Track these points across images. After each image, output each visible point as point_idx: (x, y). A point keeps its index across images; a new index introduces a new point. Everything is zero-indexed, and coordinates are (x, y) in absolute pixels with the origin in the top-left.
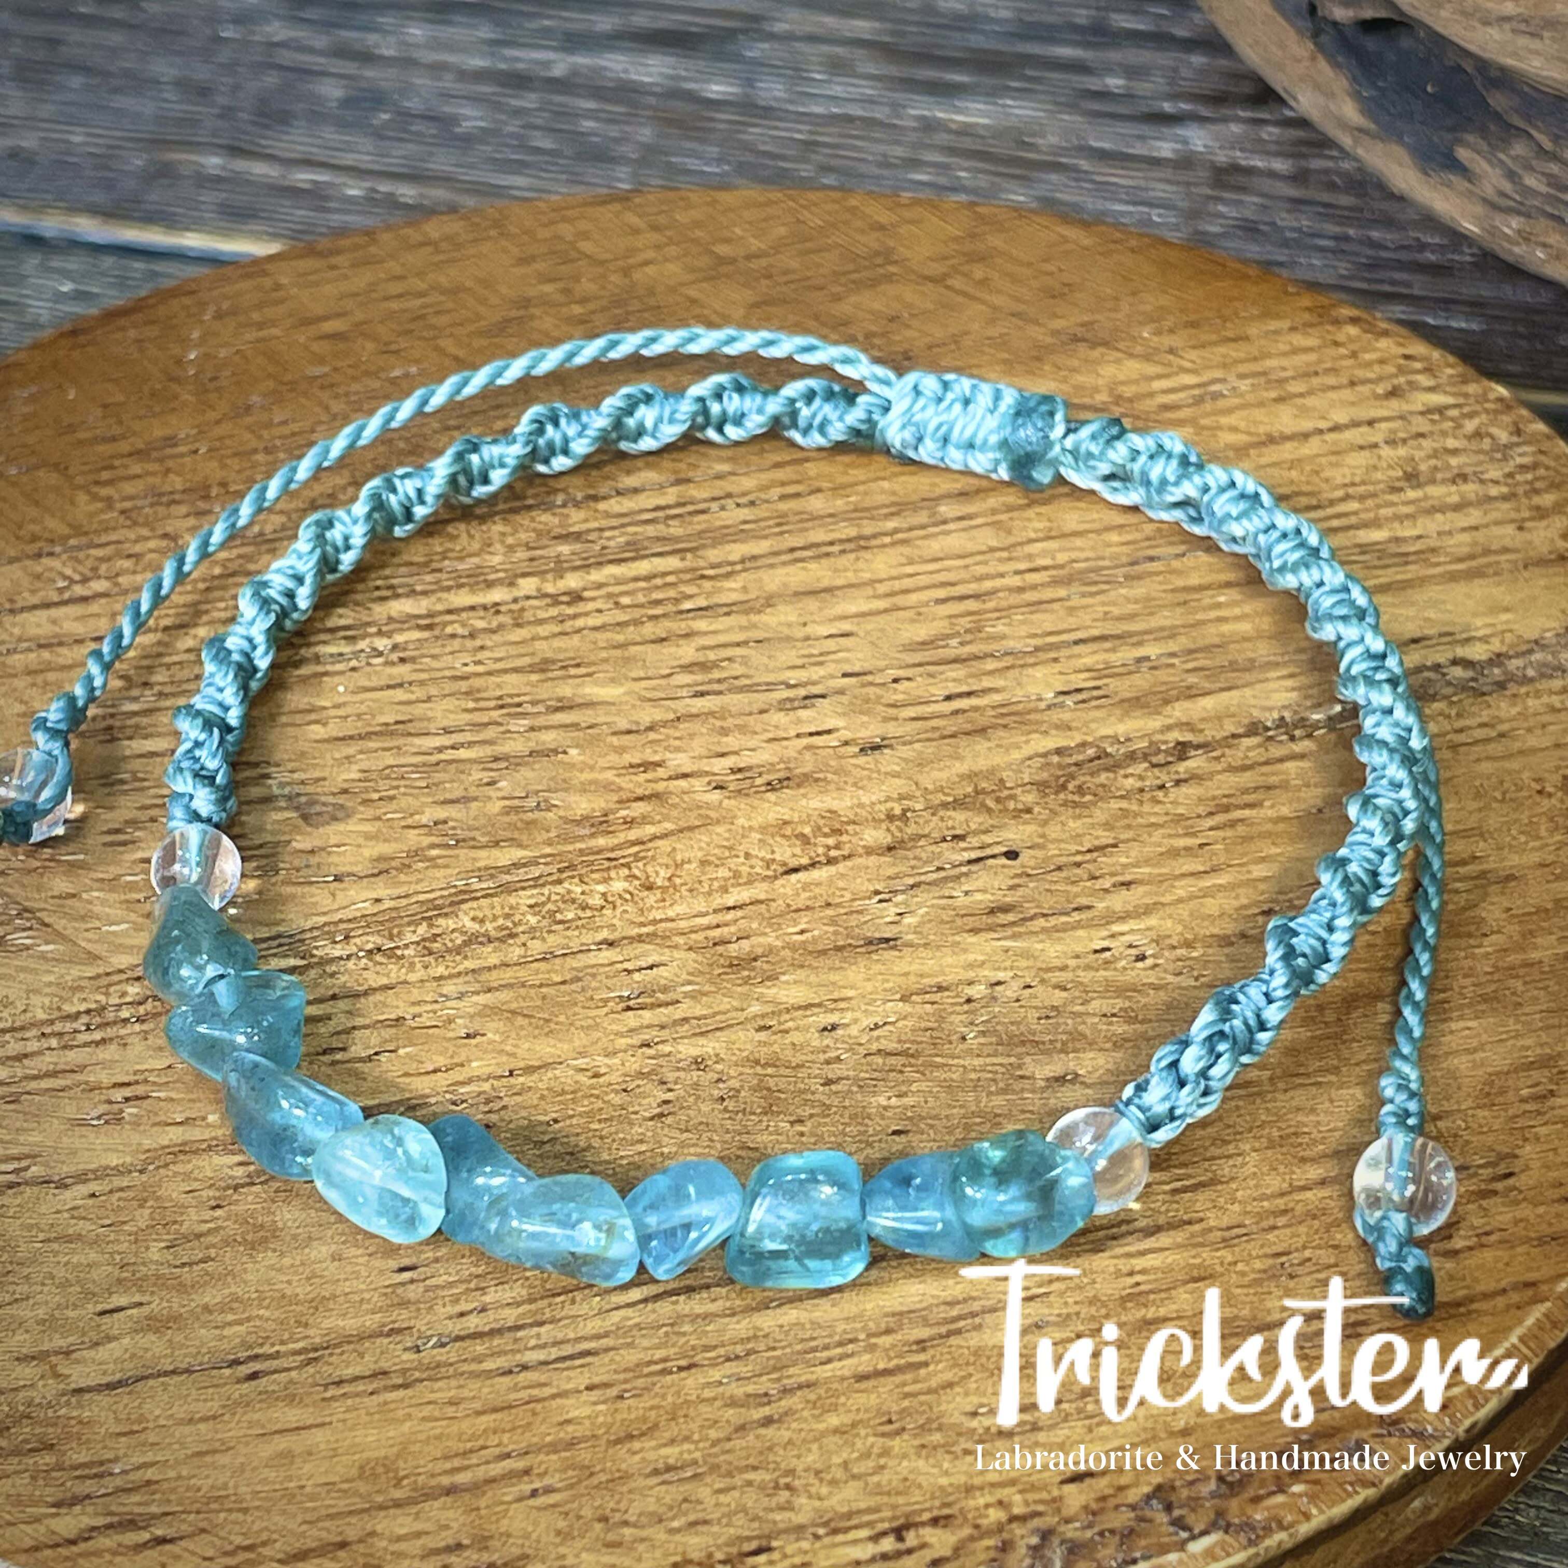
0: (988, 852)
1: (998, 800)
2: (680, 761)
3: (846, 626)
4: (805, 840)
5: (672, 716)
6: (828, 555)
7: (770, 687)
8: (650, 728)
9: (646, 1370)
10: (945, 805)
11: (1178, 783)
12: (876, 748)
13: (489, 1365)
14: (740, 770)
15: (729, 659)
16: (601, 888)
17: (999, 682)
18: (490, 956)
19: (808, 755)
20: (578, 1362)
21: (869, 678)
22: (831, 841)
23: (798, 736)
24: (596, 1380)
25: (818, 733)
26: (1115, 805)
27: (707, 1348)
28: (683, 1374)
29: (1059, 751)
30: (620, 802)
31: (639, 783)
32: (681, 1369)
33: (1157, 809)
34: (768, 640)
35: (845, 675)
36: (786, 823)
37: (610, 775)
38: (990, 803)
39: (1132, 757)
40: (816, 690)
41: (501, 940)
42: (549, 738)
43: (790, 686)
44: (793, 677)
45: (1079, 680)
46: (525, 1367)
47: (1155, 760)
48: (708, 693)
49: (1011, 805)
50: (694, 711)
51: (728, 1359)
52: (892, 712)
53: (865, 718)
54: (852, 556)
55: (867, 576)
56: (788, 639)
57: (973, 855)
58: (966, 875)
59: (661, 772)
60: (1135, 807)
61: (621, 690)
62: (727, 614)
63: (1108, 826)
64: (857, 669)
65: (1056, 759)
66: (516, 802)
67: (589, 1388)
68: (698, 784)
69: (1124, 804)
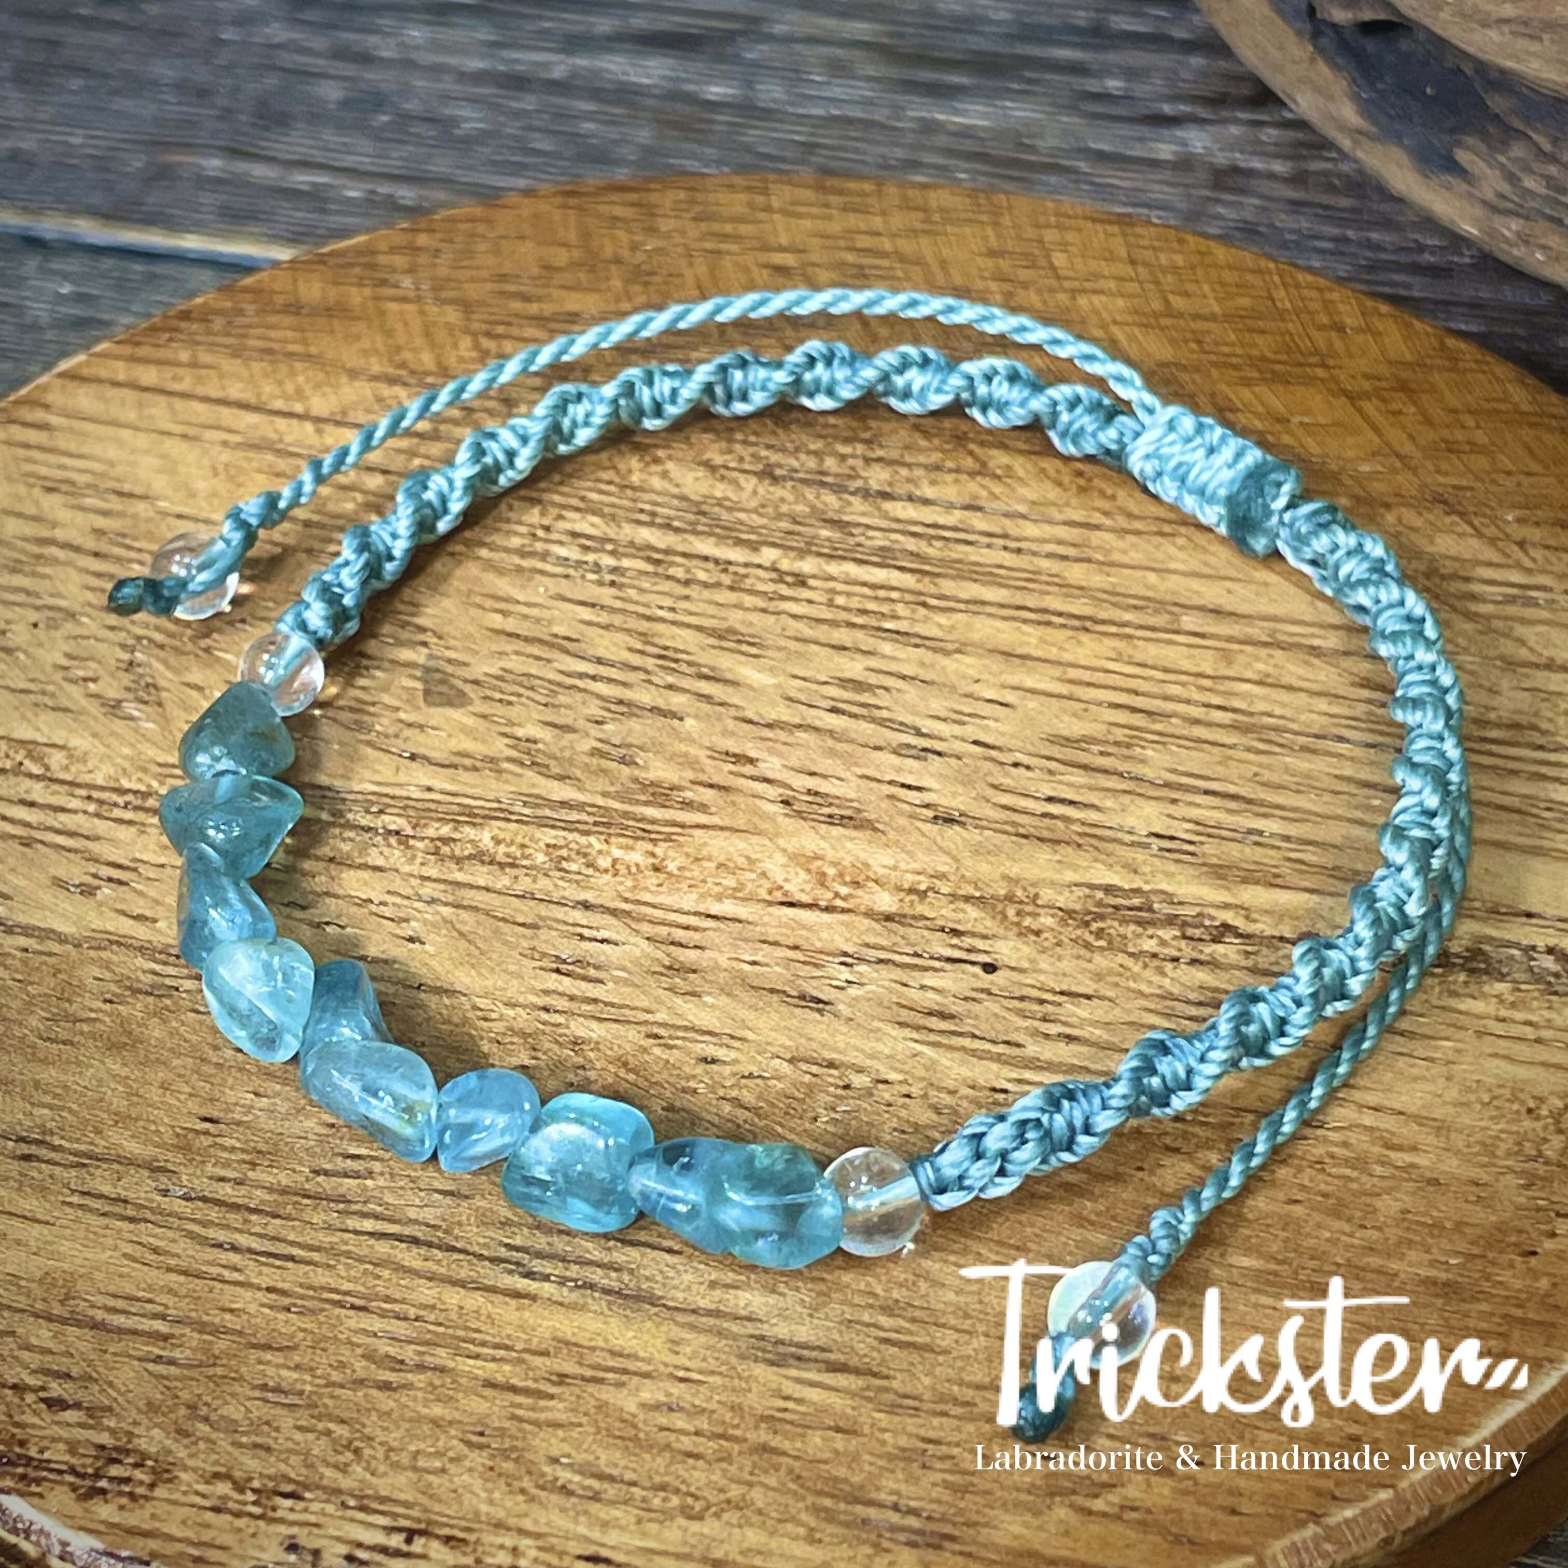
0: (973, 957)
1: (1019, 913)
2: (771, 766)
3: (1009, 697)
4: (822, 880)
5: (797, 721)
6: (1048, 624)
7: (902, 727)
8: (769, 726)
9: (326, 1295)
10: (968, 899)
11: (1194, 962)
12: (950, 821)
13: (211, 1233)
14: (817, 794)
15: (886, 689)
16: (617, 853)
17: (1109, 803)
18: (481, 875)
19: (885, 804)
20: (278, 1263)
21: (994, 753)
22: (844, 891)
23: (891, 783)
24: (280, 1285)
25: (909, 787)
26: (1121, 958)
27: (388, 1299)
28: (352, 1313)
29: (1109, 889)
30: (693, 782)
31: (721, 772)
32: (353, 1307)
33: (1157, 979)
34: (932, 683)
35: (976, 743)
36: (817, 857)
37: (702, 754)
38: (1011, 912)
39: (1171, 920)
40: (938, 746)
41: (502, 866)
42: (678, 701)
43: (919, 733)
44: (928, 725)
45: (1180, 830)
46: (234, 1248)
47: (1190, 932)
48: (843, 712)
49: (1027, 921)
50: (818, 723)
51: (398, 1318)
52: (990, 792)
53: (960, 789)
54: (1070, 633)
55: (1067, 657)
56: (953, 688)
57: (957, 954)
58: (935, 970)
59: (748, 770)
60: (1137, 968)
61: (772, 681)
62: (917, 646)
63: (1099, 977)
64: (989, 740)
65: (1100, 895)
66: (606, 748)
67: (269, 1290)
68: (772, 792)
69: (1129, 962)
